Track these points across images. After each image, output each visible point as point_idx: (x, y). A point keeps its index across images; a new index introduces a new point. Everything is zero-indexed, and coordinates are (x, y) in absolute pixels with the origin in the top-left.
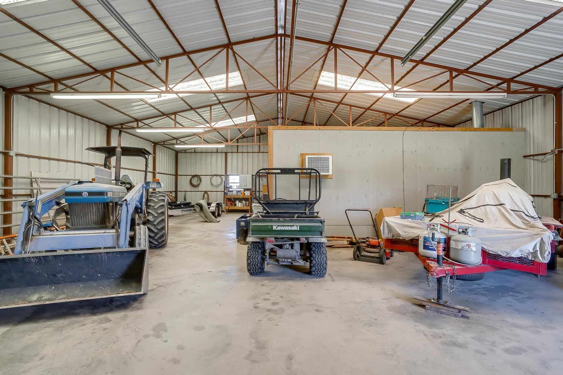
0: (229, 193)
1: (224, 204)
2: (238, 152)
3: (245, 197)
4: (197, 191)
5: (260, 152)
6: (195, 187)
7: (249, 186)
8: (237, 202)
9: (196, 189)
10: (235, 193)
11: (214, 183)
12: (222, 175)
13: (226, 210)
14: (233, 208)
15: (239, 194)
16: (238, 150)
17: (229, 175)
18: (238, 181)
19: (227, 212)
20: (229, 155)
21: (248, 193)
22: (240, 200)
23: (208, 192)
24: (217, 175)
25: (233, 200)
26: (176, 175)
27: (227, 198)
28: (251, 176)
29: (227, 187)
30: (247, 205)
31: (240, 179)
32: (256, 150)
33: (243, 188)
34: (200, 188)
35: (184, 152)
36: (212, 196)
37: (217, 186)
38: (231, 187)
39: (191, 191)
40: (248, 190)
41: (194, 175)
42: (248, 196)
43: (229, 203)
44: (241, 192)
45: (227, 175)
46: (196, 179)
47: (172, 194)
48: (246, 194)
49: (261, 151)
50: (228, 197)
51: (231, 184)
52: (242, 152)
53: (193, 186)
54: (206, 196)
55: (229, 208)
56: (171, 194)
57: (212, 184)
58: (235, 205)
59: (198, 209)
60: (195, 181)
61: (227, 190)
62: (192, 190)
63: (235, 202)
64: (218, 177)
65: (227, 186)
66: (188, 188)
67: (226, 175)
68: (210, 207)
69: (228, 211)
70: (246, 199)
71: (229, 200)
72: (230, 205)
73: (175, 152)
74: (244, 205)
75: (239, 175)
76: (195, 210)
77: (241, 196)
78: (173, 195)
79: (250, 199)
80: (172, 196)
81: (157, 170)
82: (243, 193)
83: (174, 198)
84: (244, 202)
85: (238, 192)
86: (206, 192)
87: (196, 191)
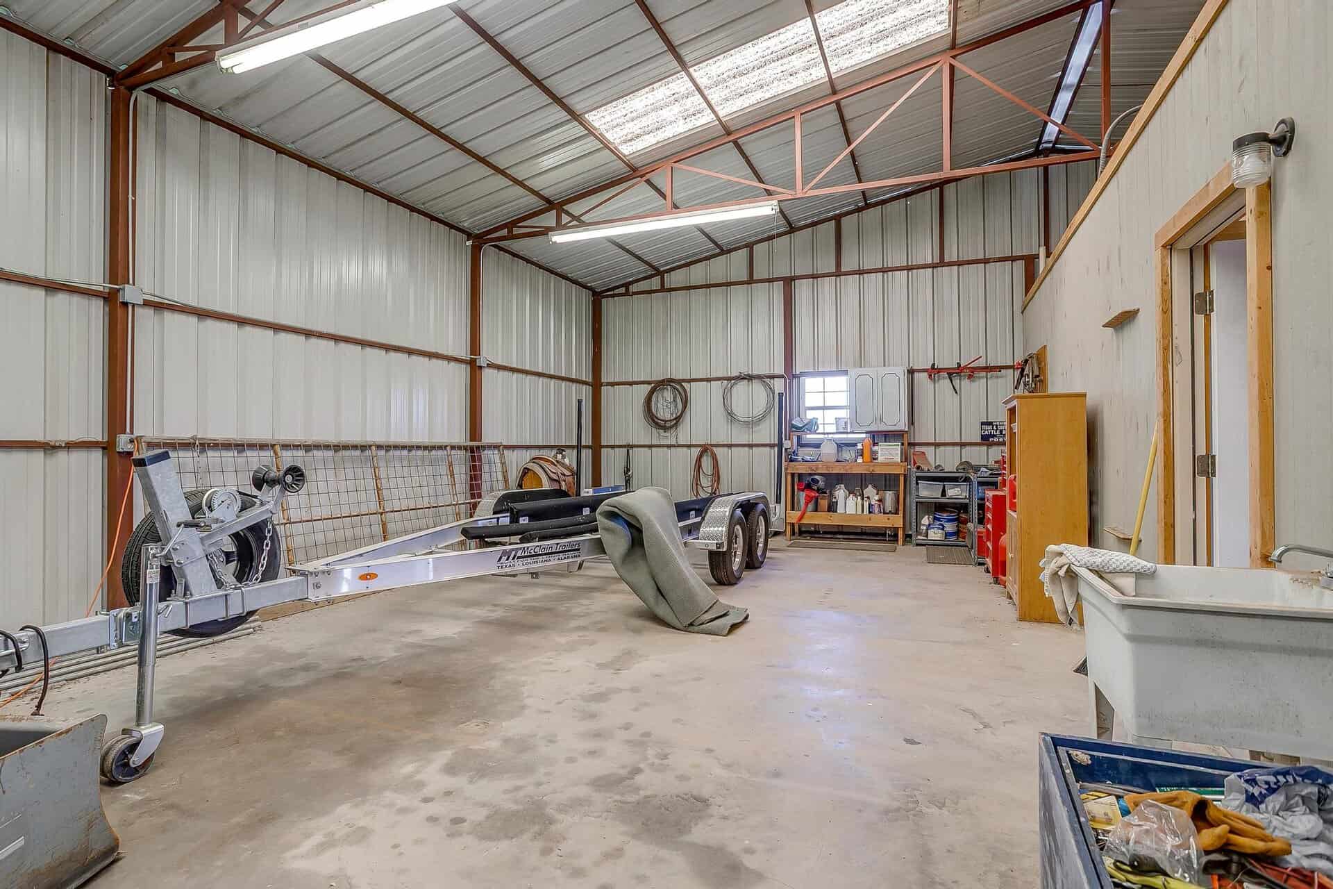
0: (801, 451)
1: (778, 501)
2: (838, 273)
3: (878, 471)
4: (674, 446)
5: (942, 263)
6: (665, 429)
7: (897, 420)
8: (840, 493)
9: (669, 438)
10: (828, 450)
11: (740, 410)
12: (772, 377)
13: (789, 528)
14: (822, 519)
15: (848, 454)
16: (838, 264)
17: (803, 374)
18: (843, 400)
19: (793, 534)
20: (803, 290)
21: (889, 453)
22: (856, 483)
23: (714, 449)
24: (749, 378)
25: (821, 484)
26: (596, 385)
27: (793, 475)
28: (901, 372)
29: (793, 426)
30: (889, 508)
31: (854, 390)
32: (926, 253)
33: (869, 429)
34: (684, 434)
35: (623, 290)
36: (733, 464)
37: (752, 423)
38: (811, 426)
39: (650, 446)
40: (888, 436)
41: (660, 382)
42: (895, 464)
43: (802, 496)
44: (859, 446)
45: (794, 376)
46: (668, 394)
47: (564, 457)
48: (881, 459)
49: (952, 255)
50: (801, 468)
51: (810, 415)
52: (861, 272)
53: (657, 424)
54: (707, 463)
55: (801, 518)
56: (559, 456)
57: (730, 415)
58: (832, 508)
59: (617, 541)
60: (665, 406)
61: (795, 439)
62: (655, 443)
63: (831, 495)
64: (757, 386)
65: (793, 422)
66: (639, 432)
67: (790, 374)
68: (697, 526)
69: (801, 533)
70: (886, 481)
71: (805, 482)
72: (807, 504)
73: (591, 293)
74: (870, 506)
75: (846, 373)
76: (599, 547)
77: (860, 466)
78: (567, 461)
79: (902, 479)
80: (563, 465)
81: (487, 355)
82: (866, 454)
83: (567, 473)
84: (870, 491)
85: (841, 446)
86: (706, 449)
87: (669, 446)
